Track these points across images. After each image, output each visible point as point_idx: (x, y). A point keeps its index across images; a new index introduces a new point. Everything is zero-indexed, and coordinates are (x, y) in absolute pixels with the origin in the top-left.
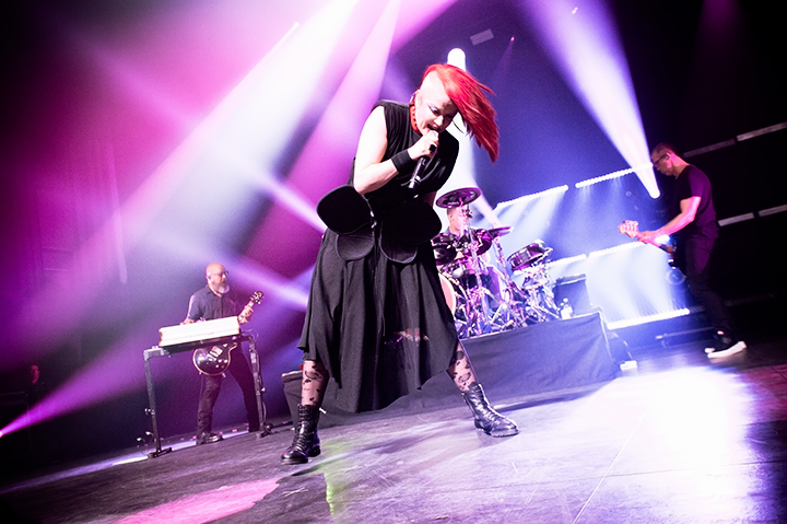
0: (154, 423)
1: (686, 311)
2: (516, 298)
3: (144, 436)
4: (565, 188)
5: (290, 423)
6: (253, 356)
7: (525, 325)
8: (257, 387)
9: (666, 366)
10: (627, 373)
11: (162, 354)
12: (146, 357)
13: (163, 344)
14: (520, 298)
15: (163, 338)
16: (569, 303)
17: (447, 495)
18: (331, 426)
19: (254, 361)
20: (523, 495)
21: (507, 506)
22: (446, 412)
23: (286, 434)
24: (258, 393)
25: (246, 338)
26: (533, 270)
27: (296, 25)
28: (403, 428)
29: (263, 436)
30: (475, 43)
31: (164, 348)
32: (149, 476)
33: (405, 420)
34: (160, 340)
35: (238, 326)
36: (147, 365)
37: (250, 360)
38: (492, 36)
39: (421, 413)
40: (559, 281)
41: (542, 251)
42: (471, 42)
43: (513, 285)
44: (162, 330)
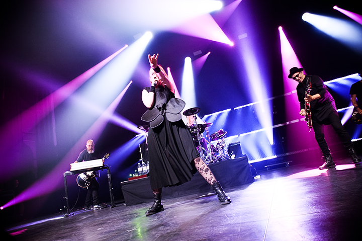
0: (67, 203)
1: (276, 157)
2: (214, 151)
3: (63, 208)
4: (230, 110)
5: (124, 202)
6: (108, 175)
7: (218, 161)
8: (110, 187)
9: (271, 177)
10: (257, 180)
11: (71, 174)
12: (64, 175)
13: (71, 170)
14: (215, 151)
15: (72, 168)
16: (234, 153)
17: (201, 230)
18: (141, 203)
19: (109, 177)
20: (236, 228)
21: (230, 233)
22: (188, 196)
23: (122, 207)
24: (110, 190)
25: (106, 168)
26: (220, 140)
27: (127, 46)
28: (171, 203)
29: (112, 207)
30: (195, 55)
31: (72, 171)
32: (66, 225)
33: (172, 200)
34: (70, 168)
35: (102, 163)
36: (65, 179)
37: (107, 177)
38: (201, 53)
39: (177, 197)
40: (230, 145)
41: (223, 133)
42: (193, 54)
43: (213, 146)
44: (71, 164)
